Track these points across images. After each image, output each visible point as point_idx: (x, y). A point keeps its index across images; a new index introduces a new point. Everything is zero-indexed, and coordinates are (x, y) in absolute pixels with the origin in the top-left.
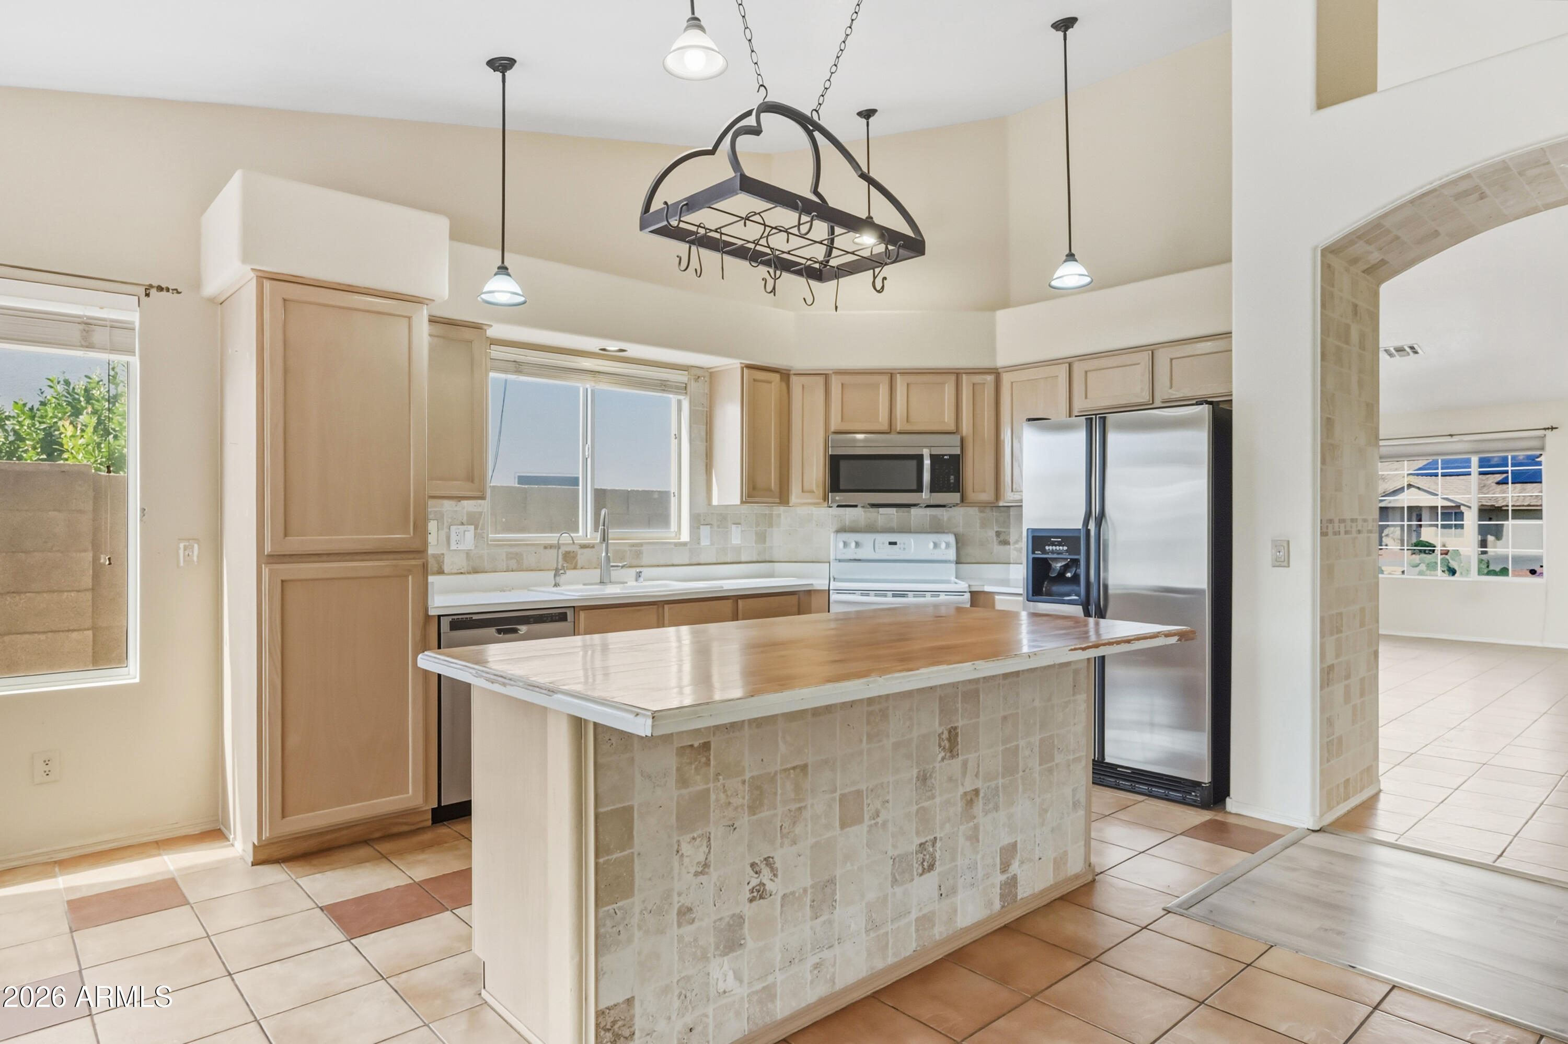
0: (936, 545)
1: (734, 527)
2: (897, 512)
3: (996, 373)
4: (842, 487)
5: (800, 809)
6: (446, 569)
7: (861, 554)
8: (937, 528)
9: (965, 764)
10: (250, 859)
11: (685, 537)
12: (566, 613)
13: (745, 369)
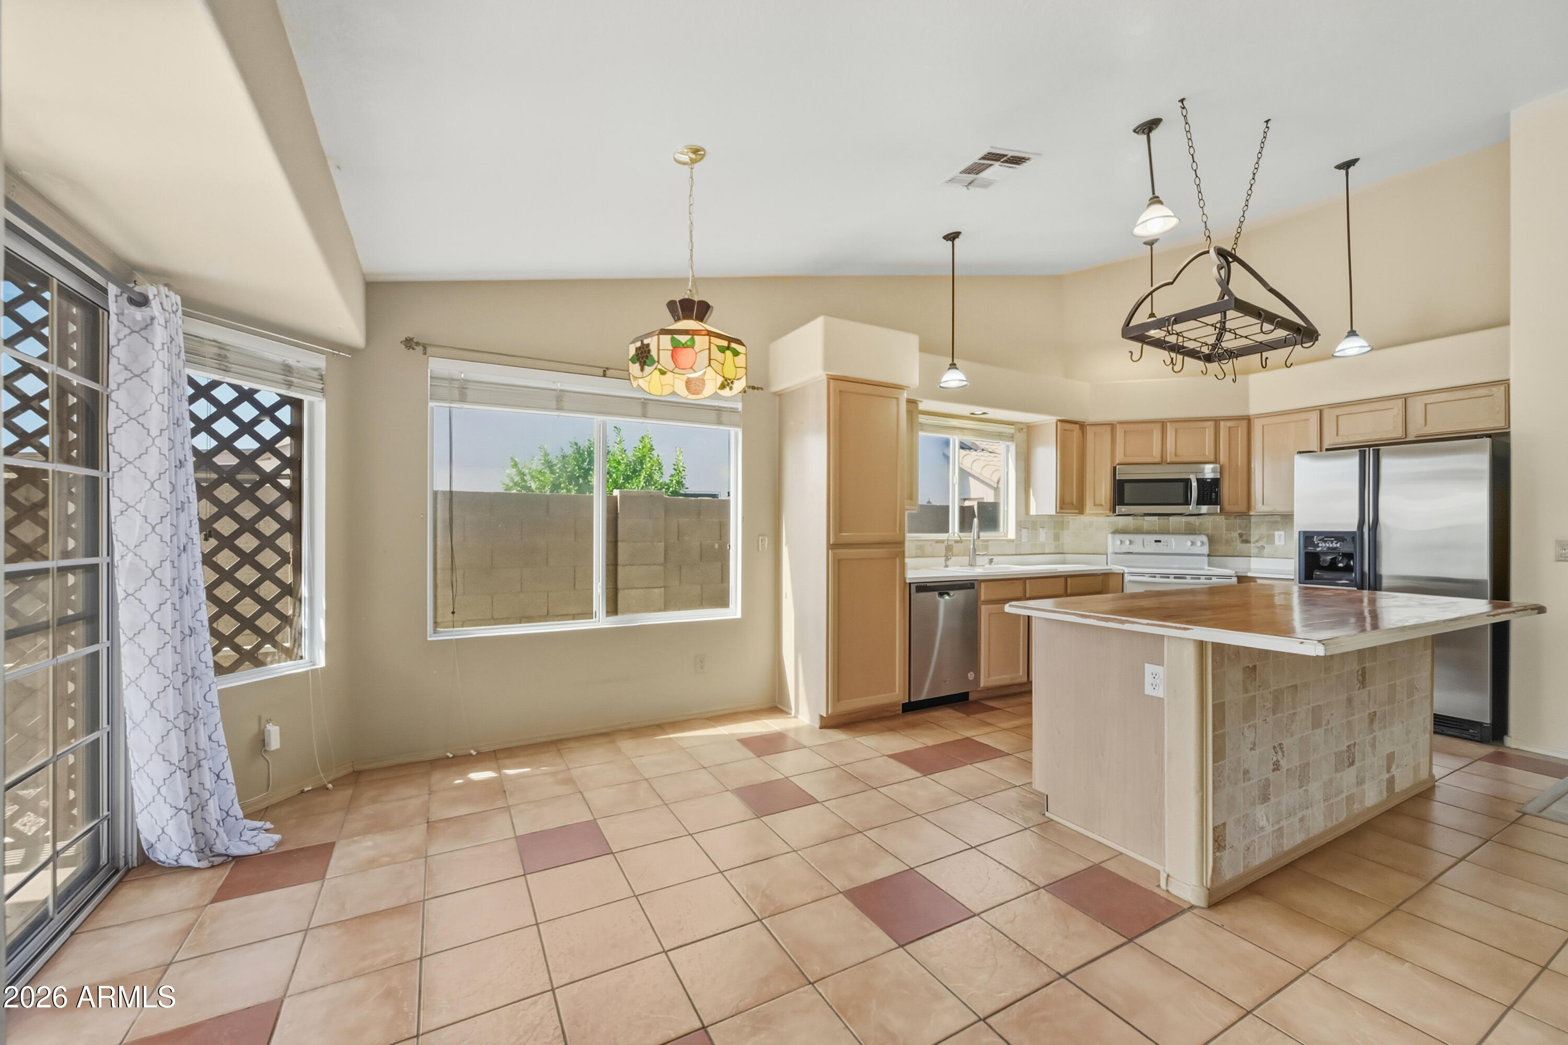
0: (1193, 543)
1: (1041, 529)
2: (1159, 519)
3: (1248, 420)
4: (1126, 501)
5: (1294, 714)
7: (1133, 549)
8: (1191, 531)
10: (818, 726)
11: (1012, 535)
12: (974, 584)
13: (1058, 423)
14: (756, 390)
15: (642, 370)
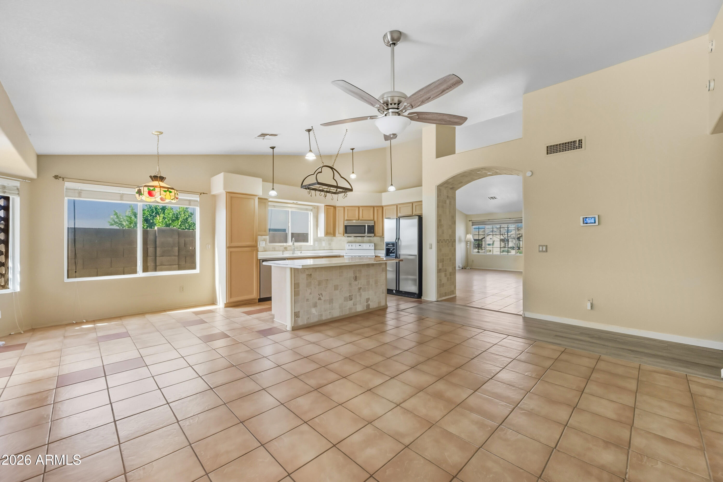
0: (370, 246)
1: (323, 242)
2: (361, 238)
3: (382, 207)
4: (347, 232)
5: (327, 287)
6: (261, 250)
7: (352, 248)
8: (370, 242)
9: (358, 283)
10: (224, 307)
11: (312, 244)
13: (325, 206)
14: (204, 194)
15: (139, 196)
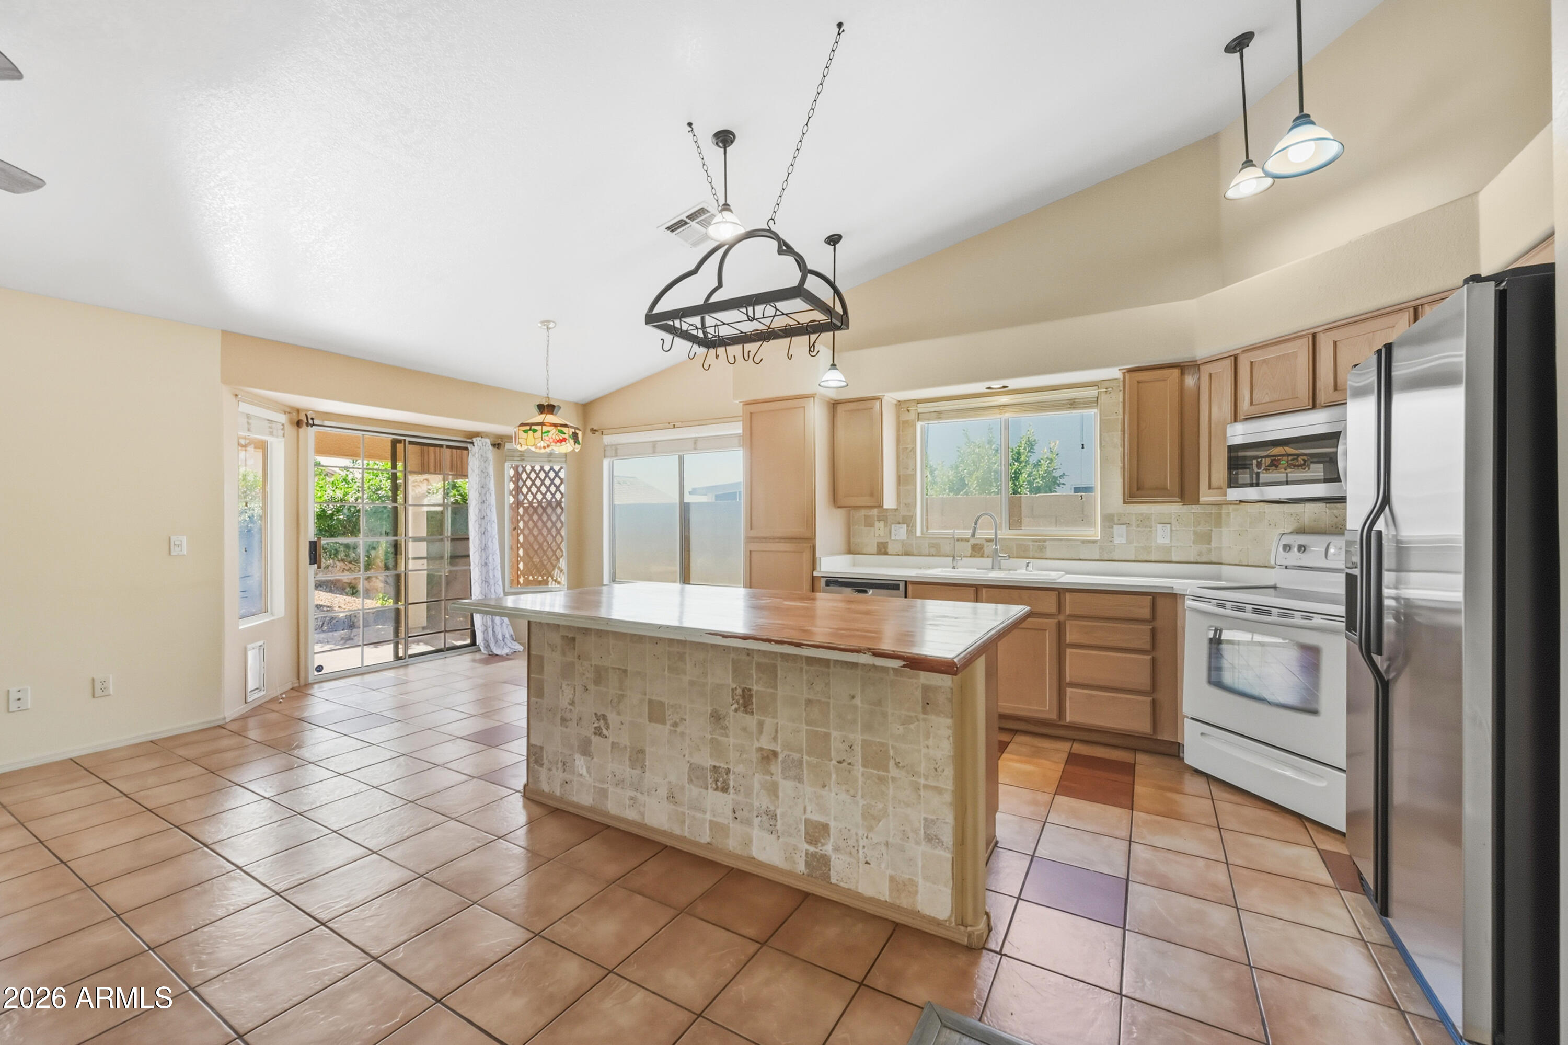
1: (1160, 526)
6: (890, 551)
9: (761, 724)
11: (1096, 535)
12: (899, 585)
13: (1127, 375)
